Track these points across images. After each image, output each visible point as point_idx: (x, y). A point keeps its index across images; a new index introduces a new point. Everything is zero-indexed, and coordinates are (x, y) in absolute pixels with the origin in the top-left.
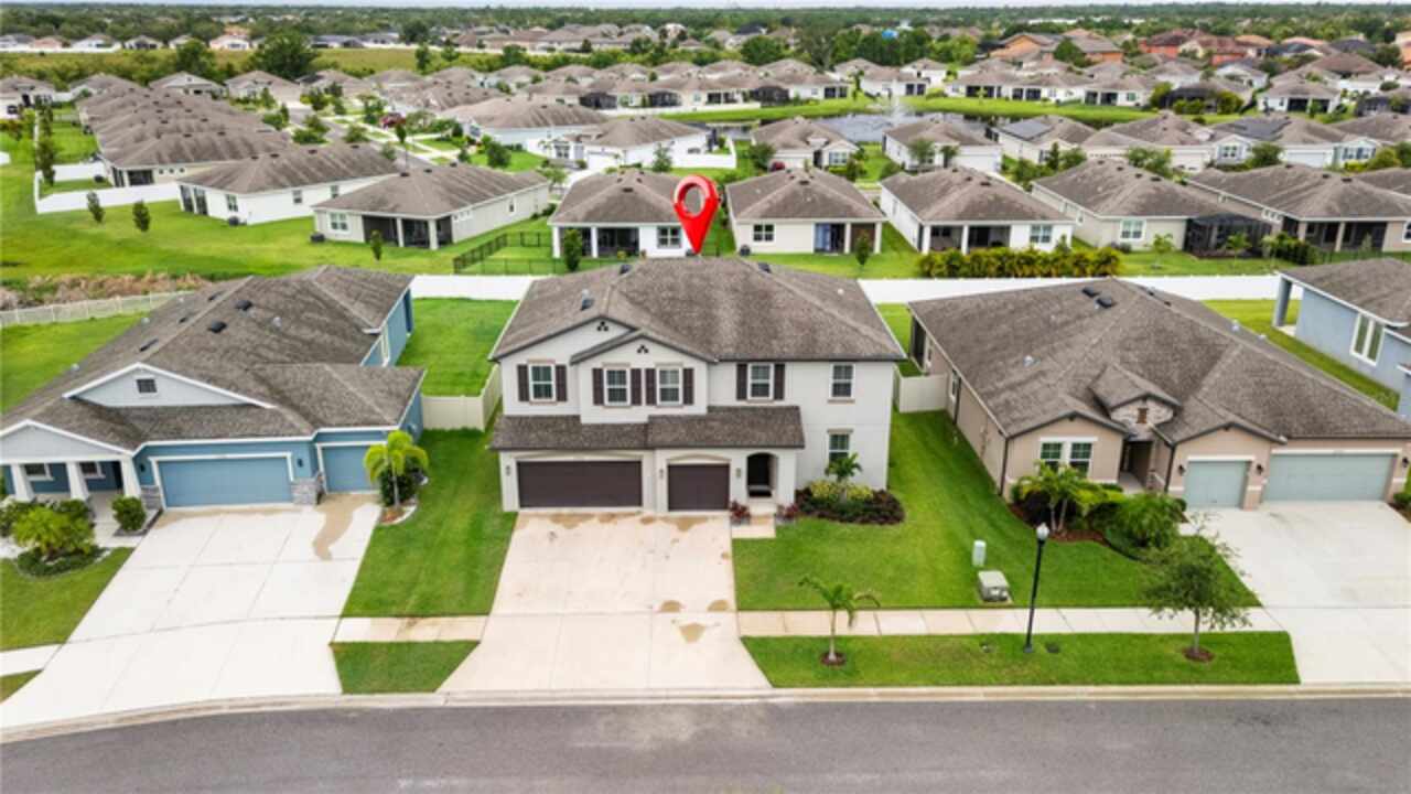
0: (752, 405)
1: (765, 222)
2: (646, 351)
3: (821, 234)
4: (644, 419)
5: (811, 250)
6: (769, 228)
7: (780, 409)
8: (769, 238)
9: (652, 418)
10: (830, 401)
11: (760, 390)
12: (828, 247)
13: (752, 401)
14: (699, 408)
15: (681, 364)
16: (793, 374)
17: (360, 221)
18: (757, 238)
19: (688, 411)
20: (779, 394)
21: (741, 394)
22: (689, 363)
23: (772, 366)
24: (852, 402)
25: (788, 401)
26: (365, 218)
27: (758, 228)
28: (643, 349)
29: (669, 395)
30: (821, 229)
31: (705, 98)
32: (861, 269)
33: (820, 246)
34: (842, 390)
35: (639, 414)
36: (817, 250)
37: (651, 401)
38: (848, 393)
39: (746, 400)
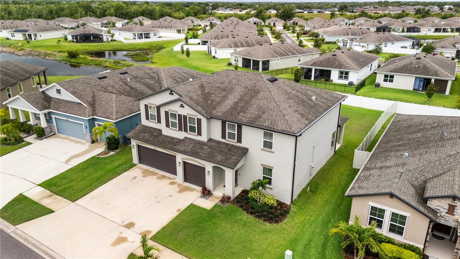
0: (228, 142)
1: (390, 74)
2: (183, 107)
3: (418, 83)
4: (182, 138)
5: (411, 89)
6: (392, 77)
7: (239, 148)
8: (391, 81)
9: (186, 138)
10: (262, 150)
11: (232, 136)
12: (421, 89)
13: (228, 141)
14: (204, 138)
15: (196, 116)
16: (245, 131)
17: (241, 59)
18: (385, 80)
19: (198, 138)
20: (239, 140)
21: (224, 137)
22: (200, 116)
23: (236, 125)
24: (273, 152)
25: (243, 145)
26: (243, 58)
27: (386, 76)
28: (182, 106)
29: (192, 129)
30: (418, 81)
31: (433, 29)
32: (428, 100)
33: (417, 88)
34: (268, 145)
35: (181, 135)
36: (414, 89)
37: (186, 131)
38: (271, 147)
39: (226, 139)
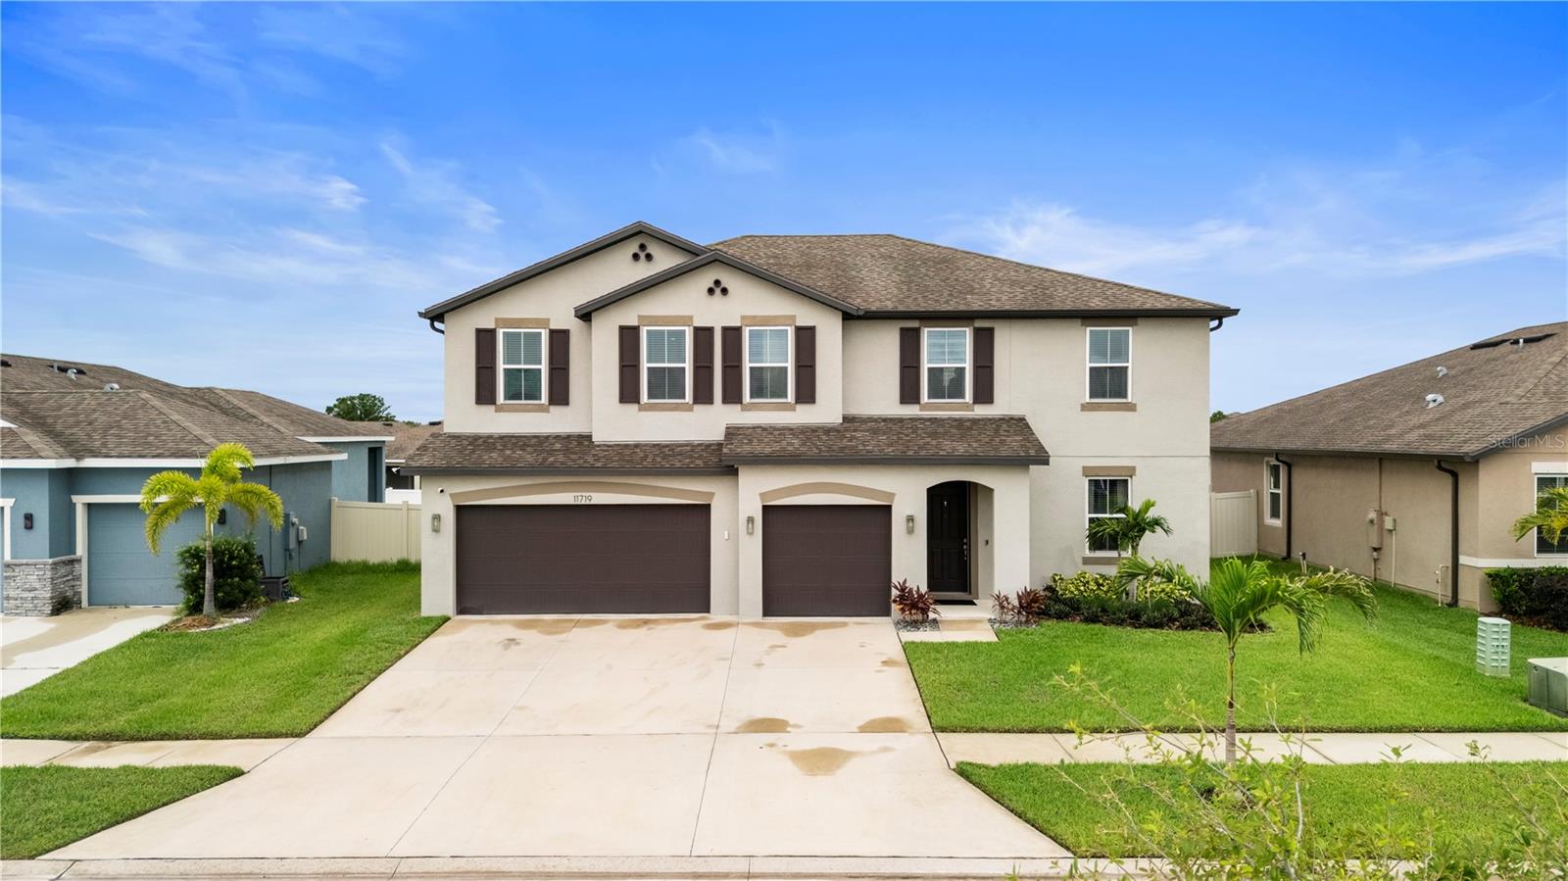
0: (932, 413)
2: (725, 290)
4: (717, 435)
7: (986, 422)
11: (947, 382)
13: (929, 407)
14: (826, 411)
15: (790, 318)
16: (1012, 347)
19: (803, 416)
20: (984, 392)
21: (909, 392)
22: (806, 315)
23: (969, 331)
24: (1131, 407)
25: (1001, 407)
28: (717, 289)
29: (767, 385)
35: (708, 423)
37: (732, 396)
38: (1121, 392)
39: (919, 403)
